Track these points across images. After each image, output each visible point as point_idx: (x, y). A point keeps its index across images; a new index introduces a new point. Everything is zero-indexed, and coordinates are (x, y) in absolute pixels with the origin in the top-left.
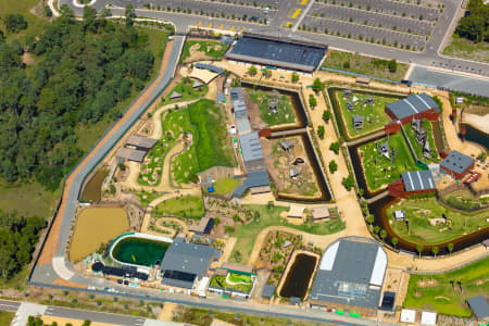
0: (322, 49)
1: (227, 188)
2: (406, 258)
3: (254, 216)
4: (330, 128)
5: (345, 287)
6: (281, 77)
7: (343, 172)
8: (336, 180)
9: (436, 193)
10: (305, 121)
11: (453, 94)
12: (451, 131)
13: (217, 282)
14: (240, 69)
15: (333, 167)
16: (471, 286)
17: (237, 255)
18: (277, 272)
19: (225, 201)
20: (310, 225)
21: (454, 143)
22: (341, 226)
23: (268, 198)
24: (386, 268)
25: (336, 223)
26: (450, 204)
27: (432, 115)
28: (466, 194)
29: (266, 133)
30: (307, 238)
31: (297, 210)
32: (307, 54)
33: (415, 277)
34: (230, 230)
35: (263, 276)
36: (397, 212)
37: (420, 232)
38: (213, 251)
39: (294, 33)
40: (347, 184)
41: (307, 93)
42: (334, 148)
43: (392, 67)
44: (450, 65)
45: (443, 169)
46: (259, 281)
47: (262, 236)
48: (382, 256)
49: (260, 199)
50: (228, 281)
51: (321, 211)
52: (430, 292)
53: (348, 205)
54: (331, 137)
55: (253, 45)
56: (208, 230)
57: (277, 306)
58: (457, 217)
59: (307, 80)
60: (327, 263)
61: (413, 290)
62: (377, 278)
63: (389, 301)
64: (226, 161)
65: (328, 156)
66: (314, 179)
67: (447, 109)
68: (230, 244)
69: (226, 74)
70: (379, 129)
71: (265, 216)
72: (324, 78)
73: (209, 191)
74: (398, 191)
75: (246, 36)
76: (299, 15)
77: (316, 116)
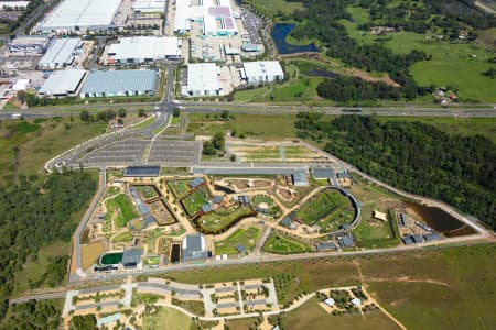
0: (158, 168)
1: (139, 226)
2: (211, 236)
3: (152, 234)
4: (170, 195)
5: (194, 253)
6: (147, 180)
7: (180, 211)
8: (178, 214)
9: (214, 211)
10: (160, 195)
11: (209, 175)
12: (212, 188)
13: (146, 263)
14: (131, 180)
15: (176, 209)
16: (235, 241)
17: (150, 250)
18: (167, 253)
19: (139, 231)
20: (174, 233)
21: (214, 192)
22: (185, 231)
23: (155, 226)
24: (206, 243)
25: (183, 230)
26: (220, 214)
27: (204, 184)
28: (223, 209)
29: (148, 202)
30: (174, 238)
31: (168, 228)
32: (154, 170)
33: (216, 243)
34: (144, 242)
35: (162, 257)
36: (203, 221)
37: (213, 226)
38: (140, 252)
39: (146, 163)
40: (182, 215)
41: (158, 185)
42: (174, 203)
43: (185, 169)
44: (205, 165)
45: (214, 202)
46: (162, 258)
47: (157, 241)
48: (203, 238)
49: (153, 226)
50: (150, 262)
51: (176, 226)
52: (222, 247)
53: (185, 222)
54: (171, 199)
55: (133, 170)
56: (136, 243)
57: (171, 267)
58: (223, 218)
59: (157, 179)
60: (185, 246)
61: (216, 247)
62: (203, 247)
63: (210, 254)
64: (137, 216)
65: (173, 206)
66: (170, 215)
67: (208, 181)
68: (146, 247)
69: (126, 182)
70: (186, 193)
71: (156, 234)
72: (163, 177)
73: (132, 228)
74: (201, 213)
75: (130, 167)
76: (146, 156)
77: (164, 191)
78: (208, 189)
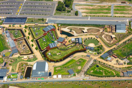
0: (26, 18)
1: (8, 55)
2: (53, 64)
3: (15, 60)
4: (30, 37)
5: (39, 73)
6: (17, 26)
7: (35, 46)
8: (33, 49)
9: (57, 47)
10: (24, 36)
11: (58, 24)
12: (58, 33)
13: (9, 77)
14: (7, 26)
15: (33, 45)
16: (68, 67)
17: (13, 70)
18: (23, 72)
19: (8, 58)
20: (29, 60)
21: (60, 35)
22: (36, 59)
23: (18, 55)
24: (48, 67)
25: (35, 58)
26: (61, 49)
27: (54, 30)
28: (64, 47)
29: (15, 40)
30: (29, 63)
31: (25, 57)
32: (22, 20)
33: (55, 68)
34: (10, 65)
35: (20, 74)
36: (49, 53)
37: (55, 57)
38: (7, 70)
39: (19, 15)
40: (36, 49)
41: (24, 29)
42: (32, 41)
43: (43, 20)
44: (56, 17)
45: (58, 42)
47: (18, 64)
48: (47, 64)
49: (16, 56)
50: (12, 76)
51: (31, 56)
52: (59, 70)
53: (37, 53)
55: (9, 20)
56: (5, 65)
57: (24, 80)
58: (63, 52)
59: (23, 26)
60: (34, 68)
61: (55, 70)
62: (46, 69)
63: (50, 74)
64: (7, 48)
65: (31, 43)
66: (28, 49)
67: (57, 28)
68: (11, 68)
69: (4, 28)
70: (42, 35)
71: (18, 60)
72: (27, 25)
73: (4, 56)
74: (48, 48)
75: (7, 18)
76: (19, 11)
77: (27, 34)
78: (56, 33)
